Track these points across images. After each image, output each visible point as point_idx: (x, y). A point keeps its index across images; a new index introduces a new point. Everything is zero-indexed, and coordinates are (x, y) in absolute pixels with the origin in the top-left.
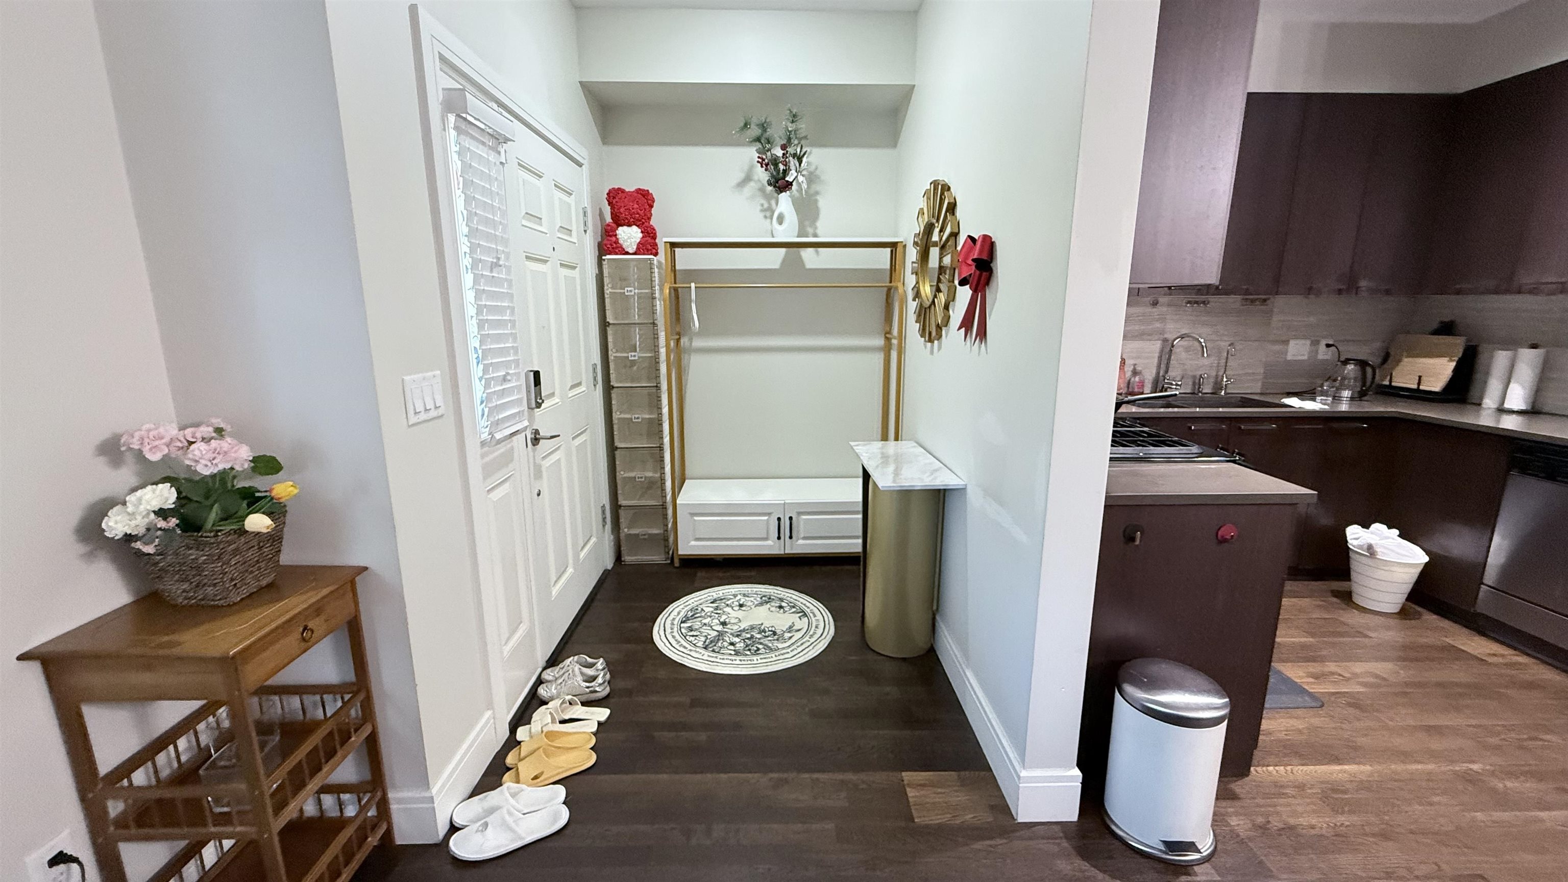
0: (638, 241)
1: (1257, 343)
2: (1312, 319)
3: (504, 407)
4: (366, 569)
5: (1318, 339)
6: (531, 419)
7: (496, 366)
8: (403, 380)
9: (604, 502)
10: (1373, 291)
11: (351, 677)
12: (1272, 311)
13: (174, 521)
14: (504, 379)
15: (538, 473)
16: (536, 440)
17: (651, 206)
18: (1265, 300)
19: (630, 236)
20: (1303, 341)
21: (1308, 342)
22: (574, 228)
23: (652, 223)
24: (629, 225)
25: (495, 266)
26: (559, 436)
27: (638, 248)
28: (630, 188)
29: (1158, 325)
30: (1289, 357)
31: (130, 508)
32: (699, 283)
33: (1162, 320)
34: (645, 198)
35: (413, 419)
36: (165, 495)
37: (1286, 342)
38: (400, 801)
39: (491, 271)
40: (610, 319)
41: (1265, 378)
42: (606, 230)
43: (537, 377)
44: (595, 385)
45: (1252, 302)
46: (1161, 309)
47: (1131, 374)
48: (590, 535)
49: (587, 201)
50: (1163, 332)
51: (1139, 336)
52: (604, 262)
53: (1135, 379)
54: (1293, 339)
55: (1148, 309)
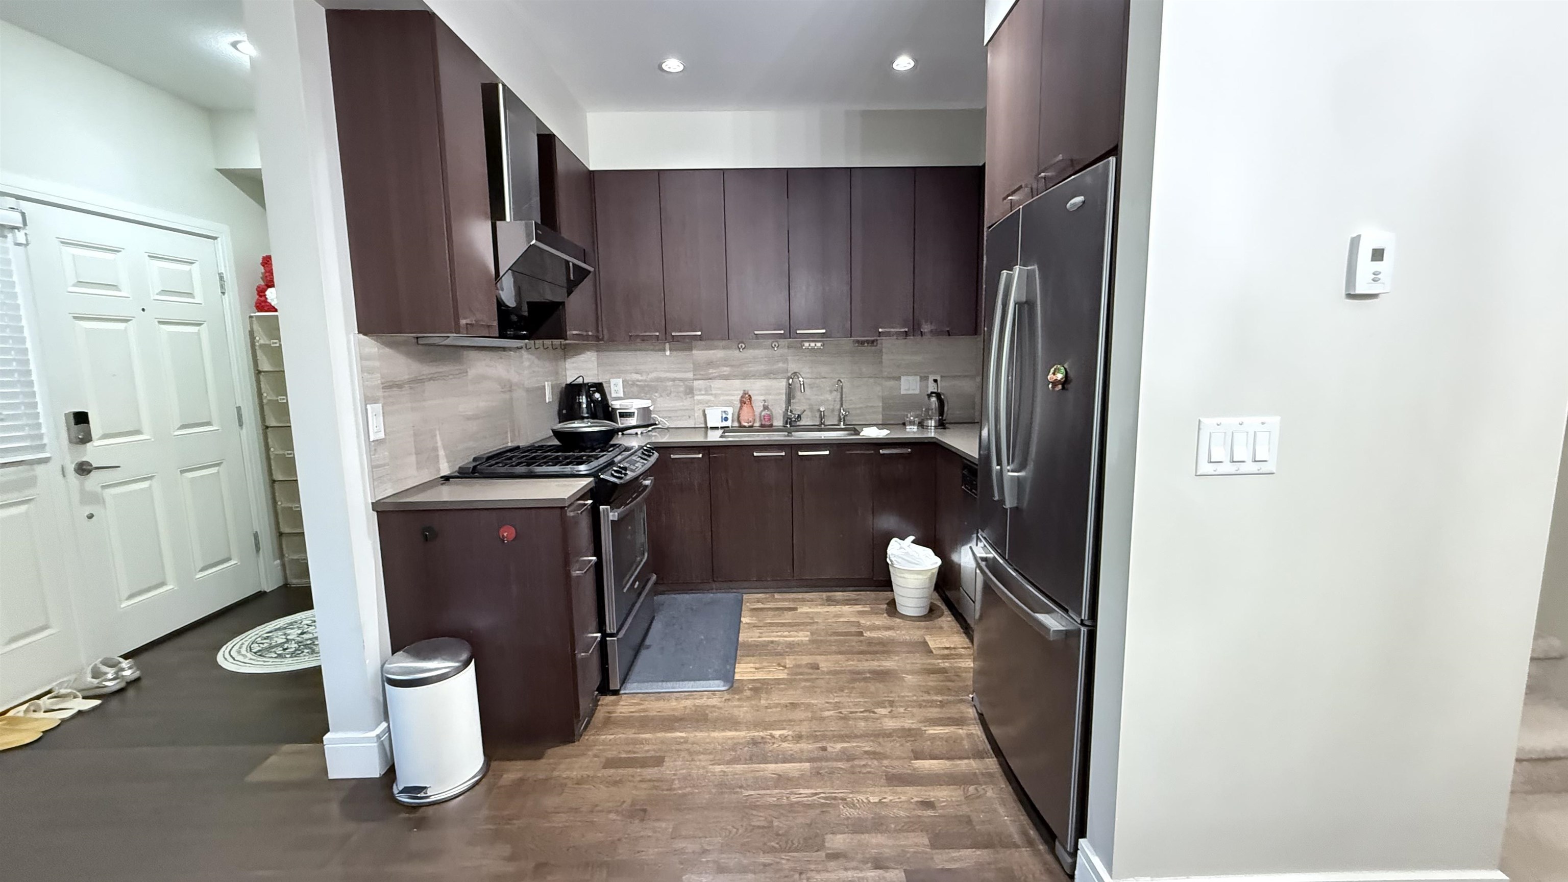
1: (872, 380)
2: (919, 358)
5: (927, 375)
6: (76, 453)
9: (257, 528)
10: (936, 333)
12: (881, 351)
15: (91, 498)
16: (83, 470)
18: (873, 342)
20: (913, 377)
21: (918, 378)
22: (201, 292)
26: (119, 467)
29: (781, 365)
30: (903, 392)
33: (786, 361)
37: (898, 379)
40: (264, 367)
41: (884, 412)
42: (256, 292)
43: (81, 418)
44: (241, 425)
45: (862, 343)
46: (781, 351)
47: (762, 409)
48: (226, 556)
49: (227, 267)
50: (787, 371)
51: (767, 375)
52: (254, 319)
53: (763, 413)
54: (903, 375)
55: (770, 351)
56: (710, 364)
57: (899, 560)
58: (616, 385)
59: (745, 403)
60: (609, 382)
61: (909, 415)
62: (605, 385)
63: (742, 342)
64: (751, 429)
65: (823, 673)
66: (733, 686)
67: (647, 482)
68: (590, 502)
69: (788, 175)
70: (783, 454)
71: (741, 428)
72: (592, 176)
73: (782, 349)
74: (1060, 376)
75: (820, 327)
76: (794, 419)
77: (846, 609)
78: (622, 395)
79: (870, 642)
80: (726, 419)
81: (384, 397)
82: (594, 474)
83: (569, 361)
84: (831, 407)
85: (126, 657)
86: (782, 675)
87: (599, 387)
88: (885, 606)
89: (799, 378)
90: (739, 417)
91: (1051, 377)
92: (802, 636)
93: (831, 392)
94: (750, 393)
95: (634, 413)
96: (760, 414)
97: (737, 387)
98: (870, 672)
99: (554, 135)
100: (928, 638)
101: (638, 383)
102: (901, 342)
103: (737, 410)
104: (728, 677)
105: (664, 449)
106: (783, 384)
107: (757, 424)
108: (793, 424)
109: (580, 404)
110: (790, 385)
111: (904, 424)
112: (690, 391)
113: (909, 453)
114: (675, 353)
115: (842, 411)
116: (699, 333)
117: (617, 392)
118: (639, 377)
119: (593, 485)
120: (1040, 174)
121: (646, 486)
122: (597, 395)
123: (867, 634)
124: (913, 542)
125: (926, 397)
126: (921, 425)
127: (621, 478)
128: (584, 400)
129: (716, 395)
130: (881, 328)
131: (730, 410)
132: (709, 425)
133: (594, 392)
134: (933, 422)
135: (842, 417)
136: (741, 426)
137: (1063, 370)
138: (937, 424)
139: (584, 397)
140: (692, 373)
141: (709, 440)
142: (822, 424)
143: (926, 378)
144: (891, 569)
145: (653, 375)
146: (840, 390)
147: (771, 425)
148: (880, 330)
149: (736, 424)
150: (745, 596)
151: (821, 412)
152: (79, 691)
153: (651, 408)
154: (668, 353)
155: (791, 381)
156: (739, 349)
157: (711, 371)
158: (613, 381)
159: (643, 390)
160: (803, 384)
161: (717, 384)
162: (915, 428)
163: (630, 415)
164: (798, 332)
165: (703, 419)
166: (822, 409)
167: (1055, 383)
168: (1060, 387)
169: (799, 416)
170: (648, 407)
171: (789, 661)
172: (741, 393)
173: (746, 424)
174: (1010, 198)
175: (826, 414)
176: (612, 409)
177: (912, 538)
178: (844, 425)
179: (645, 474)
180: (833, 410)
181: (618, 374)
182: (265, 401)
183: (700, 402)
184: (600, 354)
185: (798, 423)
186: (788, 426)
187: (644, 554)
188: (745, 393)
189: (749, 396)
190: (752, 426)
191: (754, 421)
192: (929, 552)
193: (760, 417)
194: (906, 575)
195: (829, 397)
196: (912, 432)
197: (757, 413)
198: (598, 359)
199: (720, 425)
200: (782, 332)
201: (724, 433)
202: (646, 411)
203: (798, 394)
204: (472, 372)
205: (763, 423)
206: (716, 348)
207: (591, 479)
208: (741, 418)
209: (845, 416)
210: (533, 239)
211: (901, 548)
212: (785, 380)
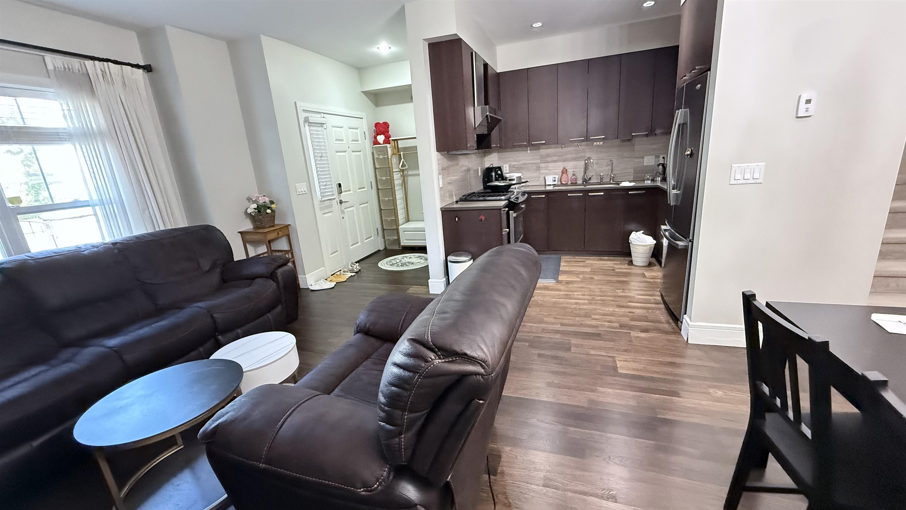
0: (383, 140)
1: (628, 159)
2: (654, 147)
3: (326, 192)
4: (290, 225)
5: (658, 155)
6: (339, 197)
7: (323, 182)
8: (296, 186)
9: (377, 227)
10: (664, 134)
11: (289, 249)
12: (634, 144)
13: (257, 211)
14: (326, 185)
15: (343, 212)
16: (341, 202)
17: (388, 128)
18: (630, 140)
19: (381, 138)
20: (651, 157)
21: (654, 157)
22: (359, 139)
23: (389, 133)
24: (381, 135)
25: (321, 157)
26: (348, 202)
27: (384, 142)
28: (381, 122)
29: (582, 154)
30: (645, 164)
31: (251, 208)
32: (404, 152)
33: (585, 152)
34: (386, 125)
35: (298, 193)
36: (255, 206)
37: (643, 158)
38: (301, 278)
39: (321, 158)
40: (377, 166)
41: (634, 174)
42: (373, 138)
43: (340, 185)
44: (372, 188)
45: (624, 141)
46: (582, 147)
47: (572, 175)
48: (370, 236)
49: (365, 129)
50: (585, 157)
51: (575, 159)
52: (374, 148)
53: (573, 177)
54: (646, 156)
55: (577, 148)
56: (548, 156)
57: (635, 240)
58: (506, 167)
59: (564, 173)
60: (503, 166)
61: (647, 176)
62: (502, 168)
63: (563, 144)
64: (566, 185)
65: (595, 280)
66: (558, 282)
67: (523, 206)
68: (507, 209)
69: (589, 62)
70: (582, 194)
71: (562, 185)
72: (498, 75)
73: (583, 147)
74: (689, 153)
75: (602, 135)
76: (587, 180)
77: (609, 262)
78: (508, 172)
79: (618, 273)
80: (555, 181)
81: (443, 173)
82: (508, 199)
83: (485, 158)
84: (607, 173)
85: (356, 262)
86: (579, 280)
87: (500, 168)
88: (628, 262)
89: (590, 160)
90: (561, 180)
91: (687, 153)
92: (588, 270)
93: (607, 166)
94: (567, 168)
95: (515, 179)
96: (571, 178)
97: (560, 166)
98: (616, 281)
99: (488, 64)
100: (645, 273)
101: (516, 166)
102: (645, 139)
103: (560, 176)
104: (556, 279)
105: (530, 193)
106: (583, 163)
107: (569, 183)
108: (587, 182)
109: (492, 176)
110: (586, 163)
111: (644, 181)
112: (538, 169)
113: (644, 193)
114: (532, 152)
115: (612, 175)
116: (544, 142)
117: (506, 170)
118: (515, 163)
119: (507, 203)
120: (692, 71)
121: (523, 208)
122: (499, 172)
123: (617, 270)
124: (643, 233)
125: (657, 166)
126: (653, 180)
127: (517, 201)
128: (493, 174)
129: (550, 170)
130: (634, 133)
131: (557, 177)
132: (547, 184)
133: (498, 171)
134: (660, 178)
135: (612, 178)
136: (562, 184)
137: (690, 150)
138: (662, 180)
139: (494, 173)
140: (539, 161)
141: (547, 189)
142: (601, 181)
143: (658, 157)
144: (631, 245)
145: (523, 162)
146: (611, 165)
147: (576, 183)
148: (633, 134)
149: (559, 183)
150: (562, 257)
151: (601, 176)
152: (349, 270)
153: (522, 177)
154: (529, 152)
155: (586, 162)
156: (562, 148)
157: (548, 159)
158: (505, 166)
159: (518, 169)
160: (593, 163)
161: (551, 165)
162: (649, 182)
163: (513, 180)
164: (591, 138)
165: (544, 181)
166: (601, 174)
167: (688, 155)
168: (689, 156)
169: (590, 179)
170: (520, 176)
171: (581, 276)
172: (562, 168)
173: (564, 183)
174: (684, 78)
175: (604, 176)
176: (505, 177)
177: (642, 231)
178: (613, 181)
179: (522, 203)
180: (608, 175)
181: (506, 162)
182: (378, 179)
183: (542, 174)
184: (499, 154)
185: (590, 182)
186: (585, 183)
187: (521, 235)
188: (564, 168)
189: (566, 170)
190: (566, 184)
191: (568, 181)
192: (651, 238)
193: (571, 179)
194: (638, 247)
195: (606, 168)
196: (648, 183)
197: (570, 178)
198: (498, 156)
199: (552, 184)
200: (583, 138)
201: (554, 187)
202: (519, 178)
203: (590, 168)
204: (460, 163)
205: (572, 182)
206: (550, 148)
207: (507, 201)
208: (562, 180)
209: (613, 177)
210: (487, 112)
211: (636, 235)
212: (584, 161)
